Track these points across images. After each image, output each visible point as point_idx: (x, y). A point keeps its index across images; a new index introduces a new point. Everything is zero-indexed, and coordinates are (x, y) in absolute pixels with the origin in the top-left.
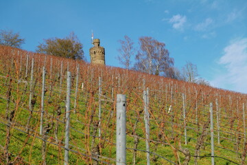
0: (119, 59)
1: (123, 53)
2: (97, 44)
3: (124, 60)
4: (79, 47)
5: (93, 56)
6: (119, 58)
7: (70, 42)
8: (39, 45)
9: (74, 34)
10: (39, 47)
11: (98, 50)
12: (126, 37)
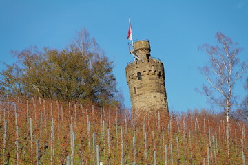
0: (207, 91)
1: (215, 76)
2: (142, 54)
3: (218, 94)
4: (103, 67)
5: (136, 83)
6: (205, 89)
7: (79, 56)
8: (6, 68)
9: (86, 35)
10: (5, 73)
11: (147, 68)
12: (219, 36)
